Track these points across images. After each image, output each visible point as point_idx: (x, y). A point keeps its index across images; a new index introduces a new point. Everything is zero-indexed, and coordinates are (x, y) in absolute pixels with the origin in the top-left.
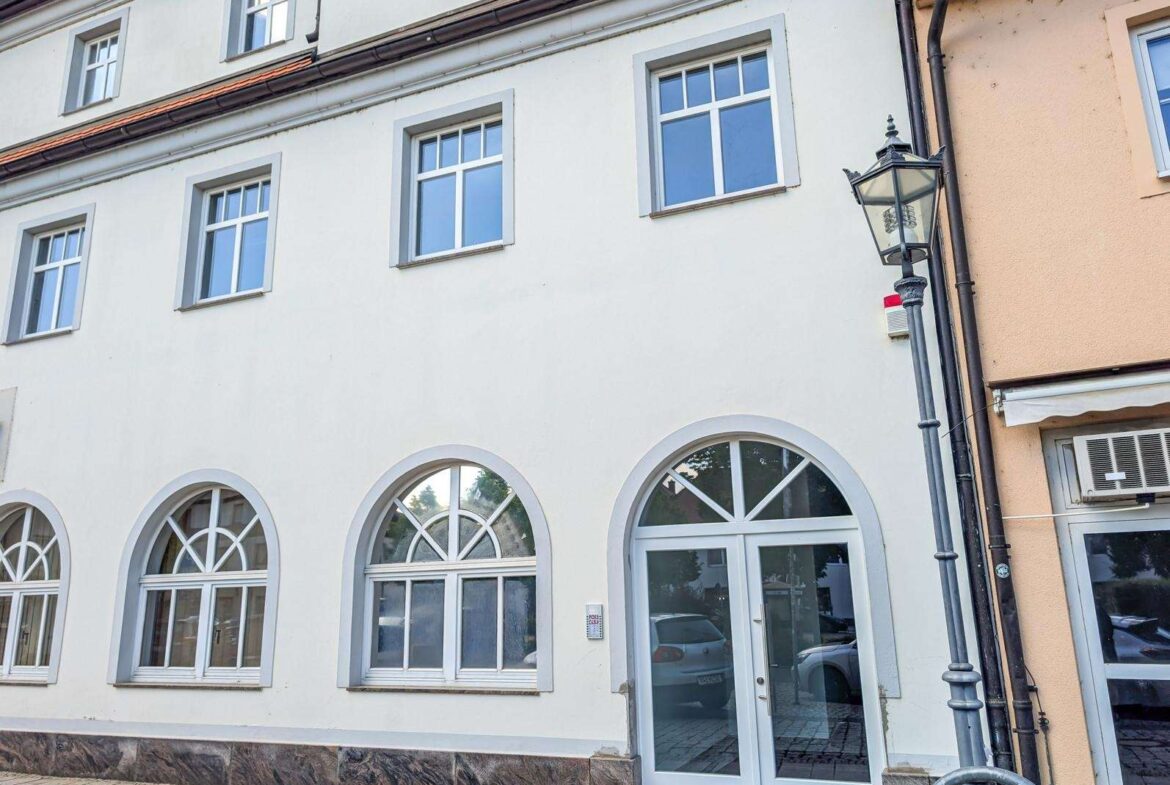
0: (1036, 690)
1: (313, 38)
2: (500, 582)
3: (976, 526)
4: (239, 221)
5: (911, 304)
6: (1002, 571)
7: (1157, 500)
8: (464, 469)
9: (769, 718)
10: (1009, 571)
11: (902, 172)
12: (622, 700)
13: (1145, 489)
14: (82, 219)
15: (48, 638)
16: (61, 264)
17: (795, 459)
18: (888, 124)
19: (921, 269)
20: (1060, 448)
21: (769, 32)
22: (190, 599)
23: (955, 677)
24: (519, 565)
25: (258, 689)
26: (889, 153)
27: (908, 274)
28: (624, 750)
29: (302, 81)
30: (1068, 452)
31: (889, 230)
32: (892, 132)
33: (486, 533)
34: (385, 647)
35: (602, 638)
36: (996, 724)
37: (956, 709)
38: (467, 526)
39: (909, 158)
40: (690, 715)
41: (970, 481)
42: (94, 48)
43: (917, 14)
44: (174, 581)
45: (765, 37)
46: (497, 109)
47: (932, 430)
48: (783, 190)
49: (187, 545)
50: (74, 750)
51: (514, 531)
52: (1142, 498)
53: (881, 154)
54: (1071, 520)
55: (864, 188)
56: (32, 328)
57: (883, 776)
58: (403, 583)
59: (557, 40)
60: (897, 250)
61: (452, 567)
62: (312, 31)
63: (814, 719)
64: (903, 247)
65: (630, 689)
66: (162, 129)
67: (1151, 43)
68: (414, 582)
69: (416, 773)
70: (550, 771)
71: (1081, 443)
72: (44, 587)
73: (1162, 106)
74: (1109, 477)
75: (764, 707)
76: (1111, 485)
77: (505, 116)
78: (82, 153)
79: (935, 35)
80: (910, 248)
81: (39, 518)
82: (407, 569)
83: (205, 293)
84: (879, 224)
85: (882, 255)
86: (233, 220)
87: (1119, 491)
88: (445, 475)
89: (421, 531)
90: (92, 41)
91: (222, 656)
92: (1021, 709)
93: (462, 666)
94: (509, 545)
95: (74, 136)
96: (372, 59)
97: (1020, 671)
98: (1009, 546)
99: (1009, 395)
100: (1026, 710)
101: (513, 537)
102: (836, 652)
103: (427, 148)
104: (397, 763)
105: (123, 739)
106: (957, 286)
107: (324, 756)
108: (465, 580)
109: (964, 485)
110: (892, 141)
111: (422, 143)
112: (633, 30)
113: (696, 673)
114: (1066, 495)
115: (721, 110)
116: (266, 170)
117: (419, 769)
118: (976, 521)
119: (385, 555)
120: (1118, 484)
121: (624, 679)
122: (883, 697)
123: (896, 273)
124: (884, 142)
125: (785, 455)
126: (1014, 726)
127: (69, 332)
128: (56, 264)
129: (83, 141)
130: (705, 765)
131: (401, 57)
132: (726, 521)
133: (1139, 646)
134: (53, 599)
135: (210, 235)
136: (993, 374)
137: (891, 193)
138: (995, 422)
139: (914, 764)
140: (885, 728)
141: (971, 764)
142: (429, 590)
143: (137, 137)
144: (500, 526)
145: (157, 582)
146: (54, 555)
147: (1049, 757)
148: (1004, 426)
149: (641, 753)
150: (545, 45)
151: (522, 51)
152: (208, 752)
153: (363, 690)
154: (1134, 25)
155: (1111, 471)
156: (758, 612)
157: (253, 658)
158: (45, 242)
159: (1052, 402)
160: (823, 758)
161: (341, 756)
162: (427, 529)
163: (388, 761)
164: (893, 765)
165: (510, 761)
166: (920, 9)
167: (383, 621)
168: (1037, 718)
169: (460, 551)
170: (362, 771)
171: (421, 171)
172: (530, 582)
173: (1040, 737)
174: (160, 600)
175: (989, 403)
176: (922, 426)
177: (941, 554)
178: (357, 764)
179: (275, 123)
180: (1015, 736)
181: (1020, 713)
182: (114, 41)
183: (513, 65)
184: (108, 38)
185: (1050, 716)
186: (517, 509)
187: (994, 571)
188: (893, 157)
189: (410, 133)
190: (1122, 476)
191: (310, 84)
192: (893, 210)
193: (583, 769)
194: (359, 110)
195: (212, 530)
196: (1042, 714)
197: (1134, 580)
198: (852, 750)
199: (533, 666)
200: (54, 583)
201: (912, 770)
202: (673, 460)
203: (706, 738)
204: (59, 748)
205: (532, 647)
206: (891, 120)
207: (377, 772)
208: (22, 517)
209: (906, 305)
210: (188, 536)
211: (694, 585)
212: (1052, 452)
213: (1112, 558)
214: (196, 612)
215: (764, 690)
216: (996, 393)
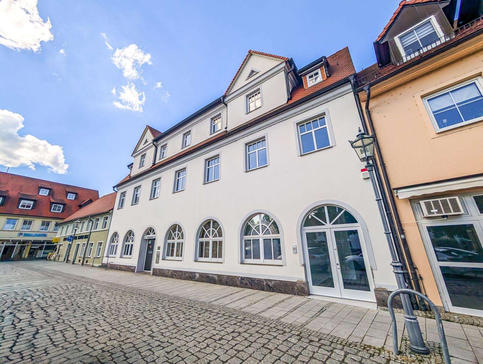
0: (417, 268)
1: (226, 128)
2: (272, 240)
3: (393, 225)
4: (213, 166)
5: (370, 171)
6: (403, 236)
7: (448, 217)
8: (262, 214)
9: (341, 274)
10: (405, 236)
11: (364, 140)
12: (303, 268)
13: (444, 214)
14: (185, 168)
15: (182, 251)
16: (182, 177)
17: (341, 210)
18: (359, 129)
19: (371, 162)
20: (416, 205)
21: (325, 112)
22: (207, 243)
23: (394, 264)
24: (276, 236)
25: (222, 263)
26: (360, 136)
27: (368, 163)
28: (304, 280)
29: (225, 137)
30: (418, 205)
31: (362, 154)
32: (360, 131)
33: (268, 229)
34: (247, 254)
35: (297, 253)
36: (406, 277)
37: (395, 273)
38: (264, 228)
39: (365, 136)
40: (319, 272)
41: (390, 213)
42: (186, 136)
43: (362, 103)
44: (204, 240)
45: (324, 114)
46: (264, 137)
47: (379, 201)
48: (332, 147)
49: (206, 232)
50: (187, 275)
51: (274, 228)
52: (443, 217)
53: (357, 136)
54: (422, 223)
55: (354, 144)
56: (177, 190)
57: (374, 290)
58: (251, 240)
59: (276, 121)
60: (365, 158)
61: (261, 237)
62: (226, 127)
63: (351, 274)
64: (366, 157)
65: (304, 265)
66: (199, 149)
67: (428, 100)
68: (253, 240)
69: (256, 283)
70: (287, 284)
71: (422, 203)
72: (181, 241)
73: (434, 115)
74: (432, 211)
75: (339, 271)
76: (433, 213)
77: (266, 138)
78: (185, 156)
79: (367, 107)
80: (368, 157)
81: (180, 227)
82: (251, 237)
83: (208, 181)
84: (359, 152)
85: (361, 159)
86: (213, 165)
87: (436, 215)
88: (258, 216)
89: (254, 228)
90: (185, 135)
91: (214, 256)
92: (413, 274)
93: (265, 259)
94: (273, 231)
95: (184, 153)
96: (238, 131)
97: (412, 264)
98: (404, 230)
99: (399, 191)
100: (415, 274)
101: (274, 230)
102: (356, 257)
103: (250, 147)
104: (252, 281)
105: (196, 273)
106: (380, 165)
107: (236, 278)
108: (264, 239)
109: (389, 215)
110: (360, 133)
111: (249, 146)
112: (293, 117)
113: (320, 262)
114: (419, 216)
115: (315, 131)
116: (218, 155)
117: (257, 282)
118: (393, 224)
119: (246, 234)
120: (435, 213)
121: (303, 263)
122: (372, 269)
123: (365, 163)
124: (358, 133)
125: (337, 209)
126: (411, 278)
127: (184, 190)
128: (181, 177)
129: (185, 153)
130: (324, 285)
131: (244, 129)
132: (325, 225)
133: (446, 257)
134: (182, 243)
135: (208, 169)
136: (393, 186)
137: (362, 145)
138: (396, 198)
139: (383, 287)
140: (373, 277)
141: (402, 288)
142: (256, 241)
143: (195, 151)
144: (271, 227)
145: (201, 240)
146: (182, 234)
147: (424, 288)
148: (398, 199)
149: (308, 281)
150: (273, 123)
151: (269, 125)
152: (212, 276)
153: (244, 264)
154: (422, 97)
155: (432, 209)
156: (335, 247)
157: (220, 256)
158: (179, 173)
159: (412, 192)
160: (355, 284)
161: (239, 278)
162: (255, 228)
163: (250, 280)
164: (377, 287)
165: (277, 282)
166: (362, 102)
167: (247, 248)
168: (418, 276)
169: (262, 233)
170: (244, 282)
171: (249, 152)
172: (278, 240)
173: (420, 281)
174: (202, 243)
175: (393, 193)
176: (376, 200)
177: (386, 232)
178: (243, 280)
179: (220, 146)
180: (412, 281)
181: (413, 275)
182: (190, 134)
183: (267, 128)
184: (189, 134)
185: (422, 276)
186: (274, 223)
187: (400, 237)
188: (361, 137)
189: (246, 144)
190: (437, 211)
191: (226, 137)
192: (362, 149)
193: (295, 284)
194: (236, 141)
195: (211, 229)
196: (420, 275)
197: (440, 239)
198: (363, 282)
199: (281, 259)
200: (182, 240)
201: (382, 289)
202: (310, 211)
203: (323, 278)
204: (184, 274)
205: (280, 254)
206: (359, 128)
207: (248, 282)
208: (176, 227)
209: (368, 171)
210: (207, 230)
211: (316, 240)
212: (413, 205)
213: (433, 233)
214: (209, 246)
215: (339, 267)
216: (395, 191)
